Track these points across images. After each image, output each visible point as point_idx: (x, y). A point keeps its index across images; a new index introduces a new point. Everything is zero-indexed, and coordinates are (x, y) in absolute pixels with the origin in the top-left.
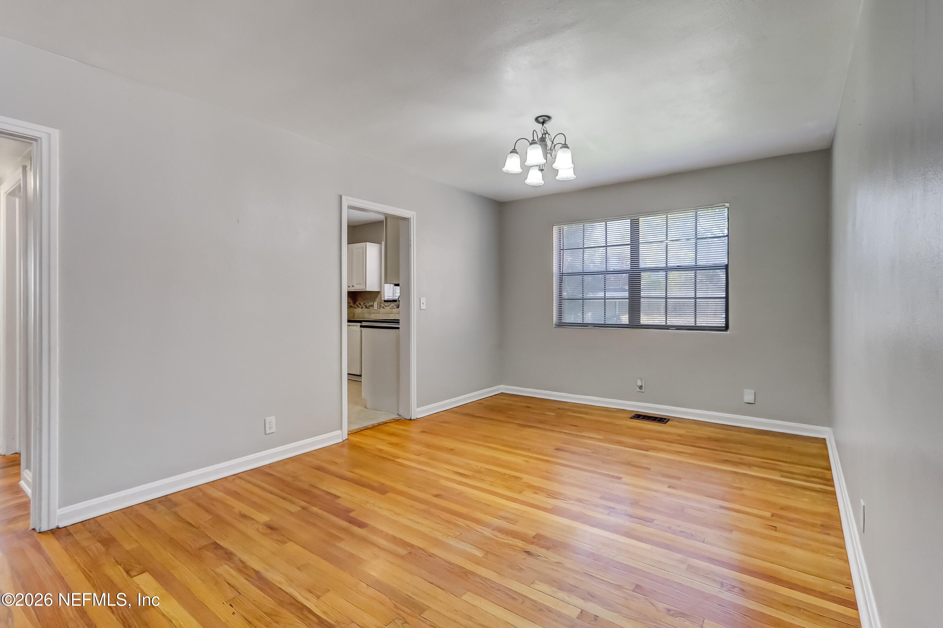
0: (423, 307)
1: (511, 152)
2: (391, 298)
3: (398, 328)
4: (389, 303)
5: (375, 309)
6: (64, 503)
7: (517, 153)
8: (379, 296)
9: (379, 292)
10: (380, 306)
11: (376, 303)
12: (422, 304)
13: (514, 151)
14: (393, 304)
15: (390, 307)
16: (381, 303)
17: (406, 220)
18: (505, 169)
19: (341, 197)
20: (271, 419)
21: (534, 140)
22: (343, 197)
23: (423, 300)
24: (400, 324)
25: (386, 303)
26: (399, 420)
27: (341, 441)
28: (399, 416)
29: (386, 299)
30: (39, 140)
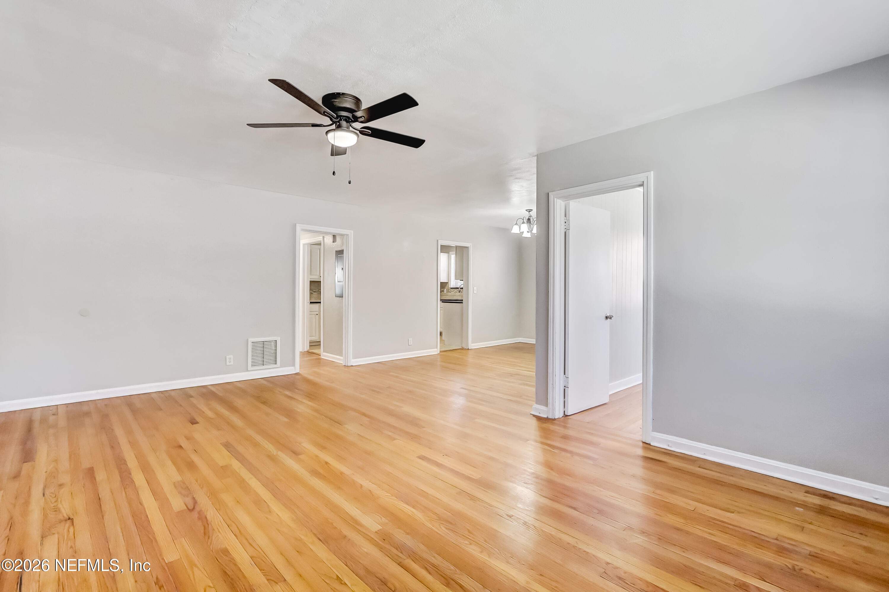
0: (475, 292)
1: (515, 225)
2: (455, 286)
3: (462, 303)
4: (454, 289)
5: (445, 293)
6: (355, 357)
7: (518, 225)
8: (449, 285)
9: (448, 282)
10: (448, 291)
11: (445, 290)
12: (474, 290)
13: (516, 224)
14: (456, 290)
15: (454, 292)
16: (448, 289)
17: (467, 248)
18: (512, 232)
19: (438, 240)
20: (411, 339)
21: (523, 222)
22: (439, 240)
23: (475, 288)
24: (462, 301)
25: (452, 290)
26: (462, 349)
27: (437, 353)
28: (462, 347)
29: (452, 287)
30: (347, 235)
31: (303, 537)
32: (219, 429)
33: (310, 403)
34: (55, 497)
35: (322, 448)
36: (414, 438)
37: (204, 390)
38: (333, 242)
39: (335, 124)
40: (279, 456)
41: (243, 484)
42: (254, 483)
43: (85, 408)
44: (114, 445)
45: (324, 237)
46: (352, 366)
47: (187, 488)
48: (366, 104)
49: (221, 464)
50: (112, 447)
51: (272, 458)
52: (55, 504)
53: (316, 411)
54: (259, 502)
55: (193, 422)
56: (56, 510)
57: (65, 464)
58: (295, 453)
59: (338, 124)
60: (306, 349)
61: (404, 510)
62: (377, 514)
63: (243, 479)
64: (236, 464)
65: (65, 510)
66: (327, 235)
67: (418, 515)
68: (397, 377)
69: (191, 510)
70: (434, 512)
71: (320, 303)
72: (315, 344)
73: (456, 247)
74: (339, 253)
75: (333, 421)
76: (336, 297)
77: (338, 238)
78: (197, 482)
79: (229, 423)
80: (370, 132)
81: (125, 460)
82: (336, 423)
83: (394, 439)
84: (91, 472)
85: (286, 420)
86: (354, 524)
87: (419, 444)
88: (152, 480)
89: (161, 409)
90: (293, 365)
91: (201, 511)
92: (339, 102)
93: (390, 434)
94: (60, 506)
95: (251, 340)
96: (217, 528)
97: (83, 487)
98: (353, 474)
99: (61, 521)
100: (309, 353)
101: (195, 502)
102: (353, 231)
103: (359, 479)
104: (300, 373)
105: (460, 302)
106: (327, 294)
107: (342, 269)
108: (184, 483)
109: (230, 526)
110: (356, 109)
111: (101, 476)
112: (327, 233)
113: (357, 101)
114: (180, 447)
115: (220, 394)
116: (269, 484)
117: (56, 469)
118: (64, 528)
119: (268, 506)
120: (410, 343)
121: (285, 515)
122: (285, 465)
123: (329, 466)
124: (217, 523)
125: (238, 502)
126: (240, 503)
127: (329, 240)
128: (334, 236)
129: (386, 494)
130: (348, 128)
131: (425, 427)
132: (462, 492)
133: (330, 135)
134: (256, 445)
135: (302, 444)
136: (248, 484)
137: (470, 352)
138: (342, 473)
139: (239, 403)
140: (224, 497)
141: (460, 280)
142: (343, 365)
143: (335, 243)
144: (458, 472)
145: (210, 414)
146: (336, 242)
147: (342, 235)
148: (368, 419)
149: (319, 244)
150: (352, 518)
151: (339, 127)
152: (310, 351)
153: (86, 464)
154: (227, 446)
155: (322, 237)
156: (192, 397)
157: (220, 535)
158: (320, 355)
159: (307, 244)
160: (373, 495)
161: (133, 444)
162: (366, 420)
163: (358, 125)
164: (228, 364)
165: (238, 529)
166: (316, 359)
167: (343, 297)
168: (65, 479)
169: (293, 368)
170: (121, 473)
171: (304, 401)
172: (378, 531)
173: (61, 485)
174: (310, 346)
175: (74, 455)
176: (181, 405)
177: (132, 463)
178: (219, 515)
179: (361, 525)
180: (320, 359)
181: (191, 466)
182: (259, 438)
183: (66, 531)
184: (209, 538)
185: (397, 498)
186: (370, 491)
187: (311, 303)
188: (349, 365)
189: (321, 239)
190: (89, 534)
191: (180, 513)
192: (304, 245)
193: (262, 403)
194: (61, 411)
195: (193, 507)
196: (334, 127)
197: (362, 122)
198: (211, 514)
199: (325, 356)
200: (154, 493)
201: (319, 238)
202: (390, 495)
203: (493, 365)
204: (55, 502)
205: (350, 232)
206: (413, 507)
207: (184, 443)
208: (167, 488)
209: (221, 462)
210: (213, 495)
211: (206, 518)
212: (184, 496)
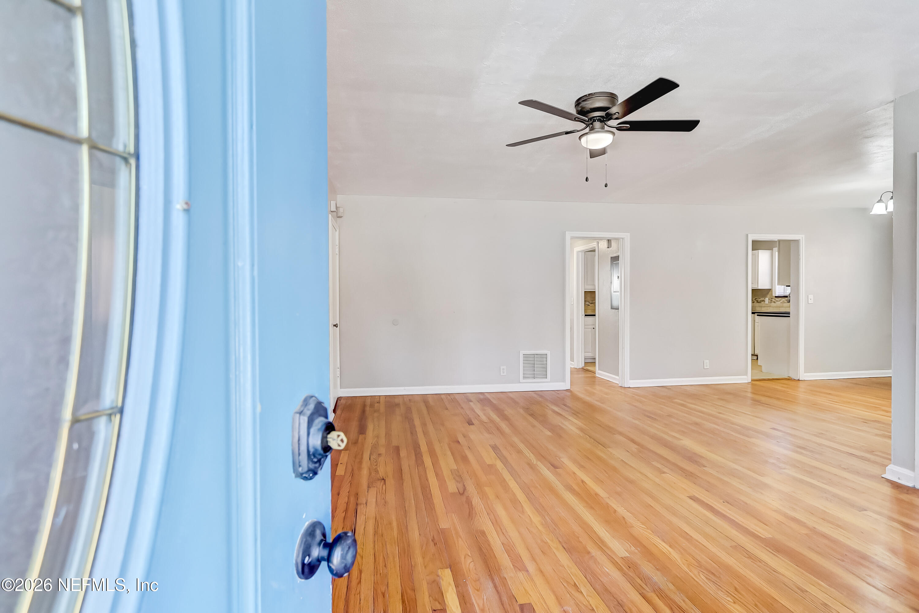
0: (811, 302)
2: (782, 294)
3: (789, 316)
4: (780, 299)
6: (632, 378)
7: (883, 202)
8: (770, 293)
9: (770, 290)
10: (771, 301)
11: (767, 299)
12: (809, 299)
14: (784, 299)
15: (781, 301)
16: (772, 299)
17: (797, 242)
19: (747, 235)
20: (707, 361)
22: (749, 235)
23: (811, 297)
24: (789, 314)
25: (777, 299)
26: (789, 379)
27: (747, 382)
28: (789, 377)
29: (777, 296)
30: (623, 239)
31: (549, 541)
32: (489, 432)
33: (575, 421)
34: (376, 462)
35: (581, 467)
36: (689, 475)
37: (482, 397)
38: (608, 248)
39: (588, 127)
40: (538, 466)
41: (504, 483)
42: (513, 484)
43: (397, 401)
44: (413, 432)
45: (598, 243)
46: (629, 388)
47: (460, 476)
48: (622, 98)
49: (488, 463)
50: (412, 433)
51: (531, 466)
52: (376, 467)
53: (581, 429)
54: (515, 501)
55: (470, 423)
56: (377, 471)
57: (382, 441)
58: (555, 467)
59: (592, 126)
60: (580, 366)
61: (659, 546)
62: (626, 541)
63: (504, 479)
64: (499, 465)
65: (381, 474)
66: (602, 241)
67: (675, 555)
68: (682, 405)
69: (462, 494)
70: (694, 557)
71: (595, 315)
72: (590, 362)
73: (779, 241)
74: (615, 259)
75: (597, 442)
76: (611, 309)
77: (613, 244)
78: (468, 473)
79: (499, 429)
80: (628, 127)
81: (419, 445)
82: (600, 445)
83: (664, 473)
84: (397, 449)
85: (549, 433)
86: (601, 545)
87: (695, 484)
88: (435, 463)
89: (447, 409)
90: (564, 380)
91: (468, 496)
92: (591, 103)
93: (659, 466)
94: (379, 469)
95: (522, 352)
96: (479, 514)
97: (392, 459)
98: (608, 497)
99: (379, 480)
100: (584, 370)
101: (465, 489)
102: (629, 234)
103: (614, 504)
104: (571, 389)
105: (786, 315)
106: (601, 306)
107: (618, 277)
108: (458, 472)
109: (489, 515)
110: (610, 106)
111: (403, 453)
112: (601, 239)
113: (612, 97)
114: (458, 442)
115: (495, 402)
116: (527, 489)
117: (377, 442)
118: (380, 484)
119: (522, 506)
120: (706, 366)
121: (536, 519)
122: (542, 475)
123: (585, 485)
124: (479, 510)
125: (498, 497)
126: (499, 499)
127: (603, 245)
128: (609, 241)
129: (640, 525)
130: (603, 128)
131: (706, 467)
132: (738, 548)
133: (584, 139)
134: (519, 452)
135: (562, 459)
136: (508, 484)
137: (801, 385)
138: (596, 494)
139: (509, 412)
140: (487, 489)
141: (787, 286)
142: (620, 385)
143: (610, 249)
144: (739, 524)
145: (484, 418)
146: (611, 247)
147: (617, 239)
148: (637, 447)
149: (594, 251)
150: (600, 538)
151: (592, 129)
152: (585, 368)
153: (395, 443)
154: (495, 448)
155: (596, 243)
156: (471, 401)
157: (480, 519)
158: (595, 373)
159: (581, 251)
160: (626, 523)
161: (426, 433)
162: (634, 447)
163: (614, 123)
164: (502, 374)
165: (495, 519)
166: (591, 377)
167: (618, 309)
168: (382, 450)
169: (562, 383)
170: (416, 455)
171: (570, 418)
172: (625, 557)
173: (380, 455)
174: (585, 362)
175: (388, 435)
176: (462, 408)
177: (424, 448)
178: (481, 503)
179: (609, 548)
180: (595, 377)
181: (465, 459)
182: (522, 446)
183: (381, 487)
184: (472, 519)
185: (653, 533)
186: (624, 518)
187: (586, 315)
188: (625, 387)
189: (595, 245)
190: (394, 493)
191: (453, 494)
192: (578, 252)
193: (529, 415)
194: (382, 400)
195: (463, 492)
196: (587, 130)
197: (617, 119)
198: (476, 501)
199: (599, 374)
200: (437, 475)
201: (594, 245)
202: (646, 528)
203: (836, 404)
204: (376, 465)
205: (626, 236)
206: (670, 546)
207: (461, 439)
208: (446, 473)
209: (488, 462)
210: (479, 486)
211: (471, 503)
212: (457, 482)
